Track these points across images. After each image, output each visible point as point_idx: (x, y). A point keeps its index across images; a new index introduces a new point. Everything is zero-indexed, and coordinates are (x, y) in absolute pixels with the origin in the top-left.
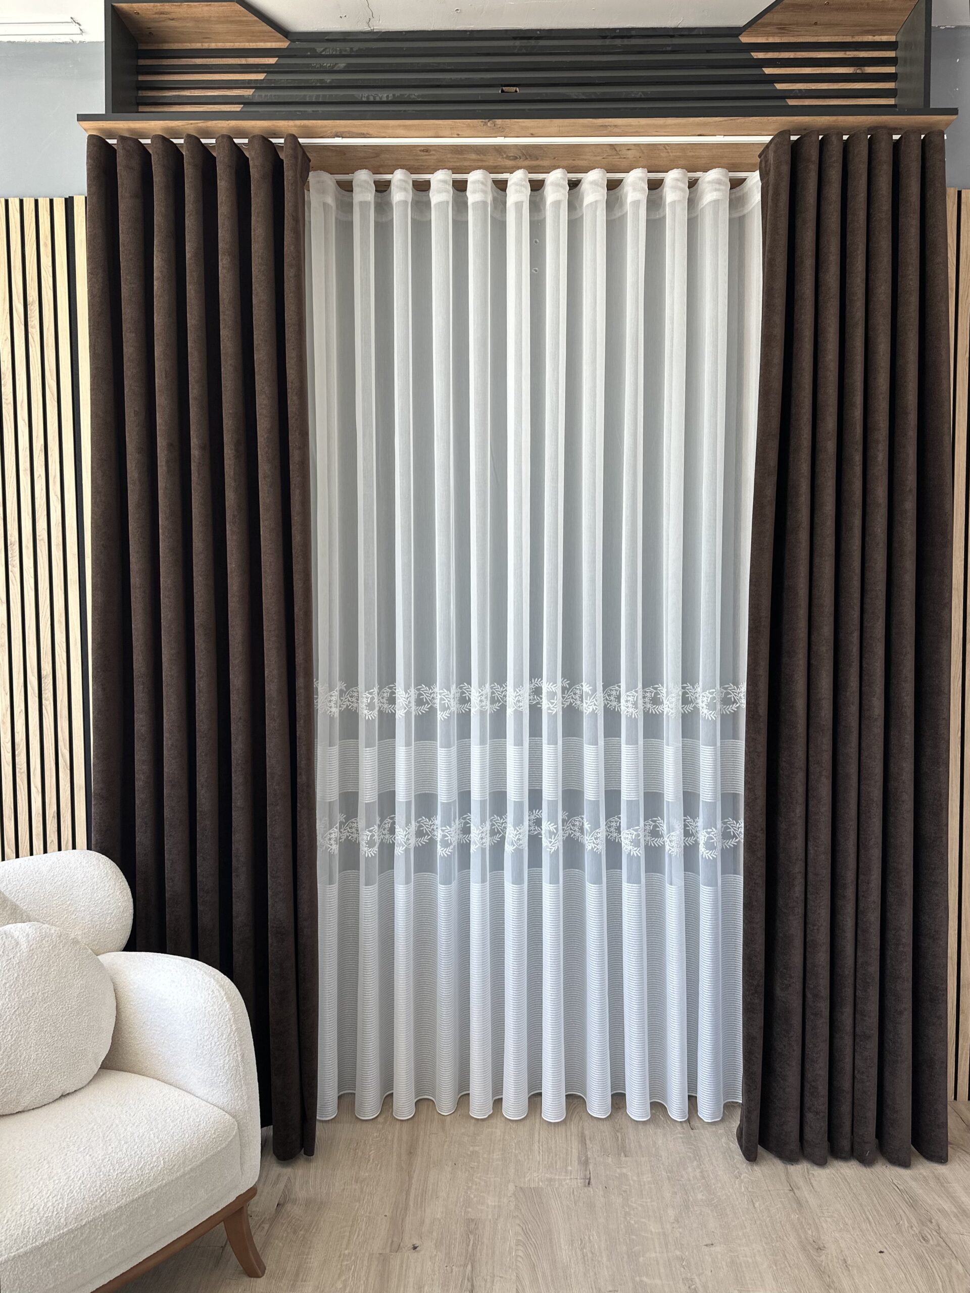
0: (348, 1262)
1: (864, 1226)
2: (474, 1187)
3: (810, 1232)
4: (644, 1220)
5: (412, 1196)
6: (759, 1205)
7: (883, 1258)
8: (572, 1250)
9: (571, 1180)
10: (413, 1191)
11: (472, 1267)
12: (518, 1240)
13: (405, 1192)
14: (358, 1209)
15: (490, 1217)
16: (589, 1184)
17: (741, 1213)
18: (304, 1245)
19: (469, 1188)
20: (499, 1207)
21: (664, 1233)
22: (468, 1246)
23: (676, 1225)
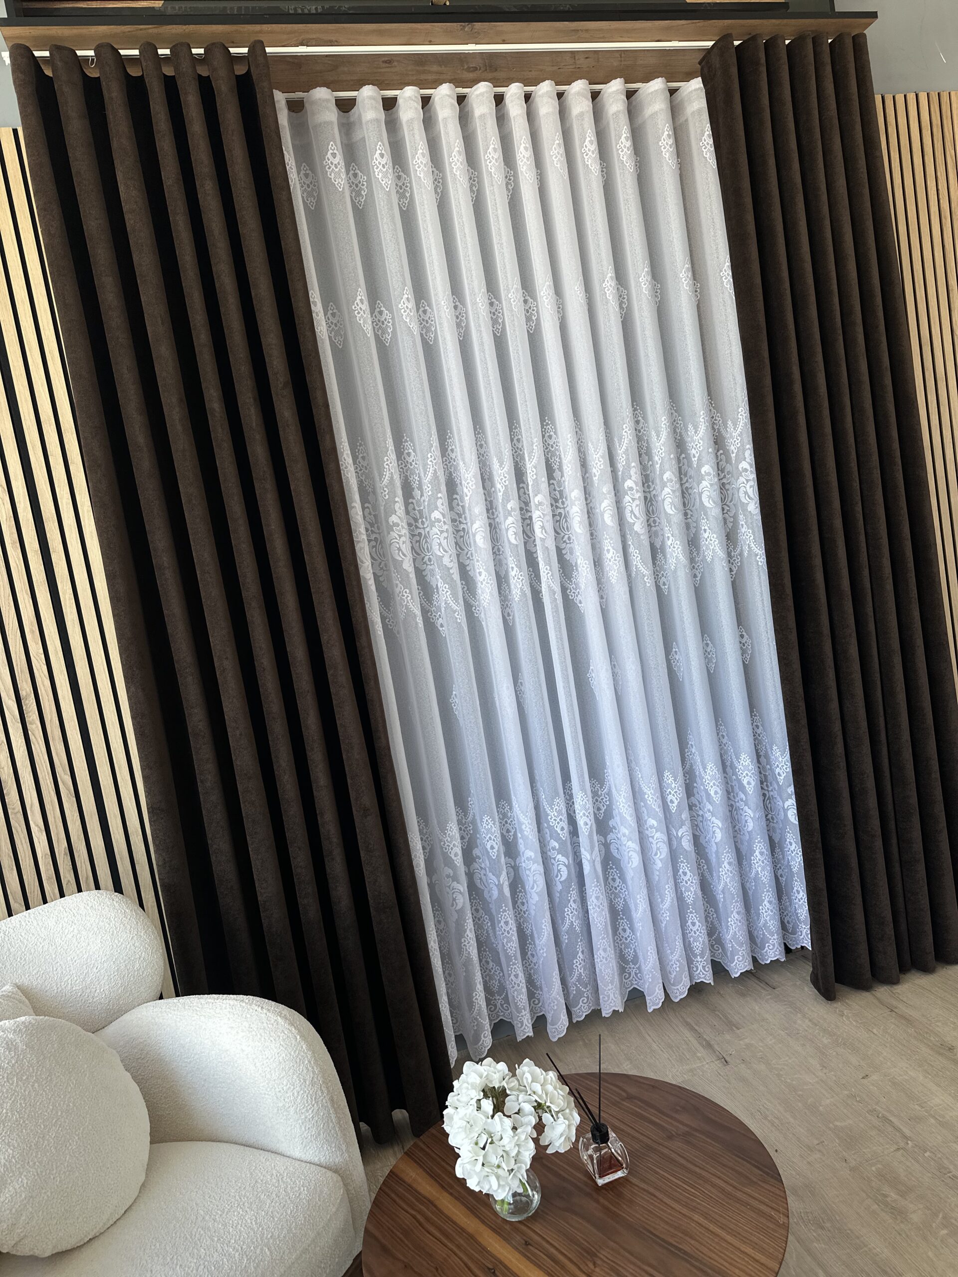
3: (933, 1039)
9: (709, 1065)
16: (726, 1062)
21: (821, 1080)
23: (825, 1071)
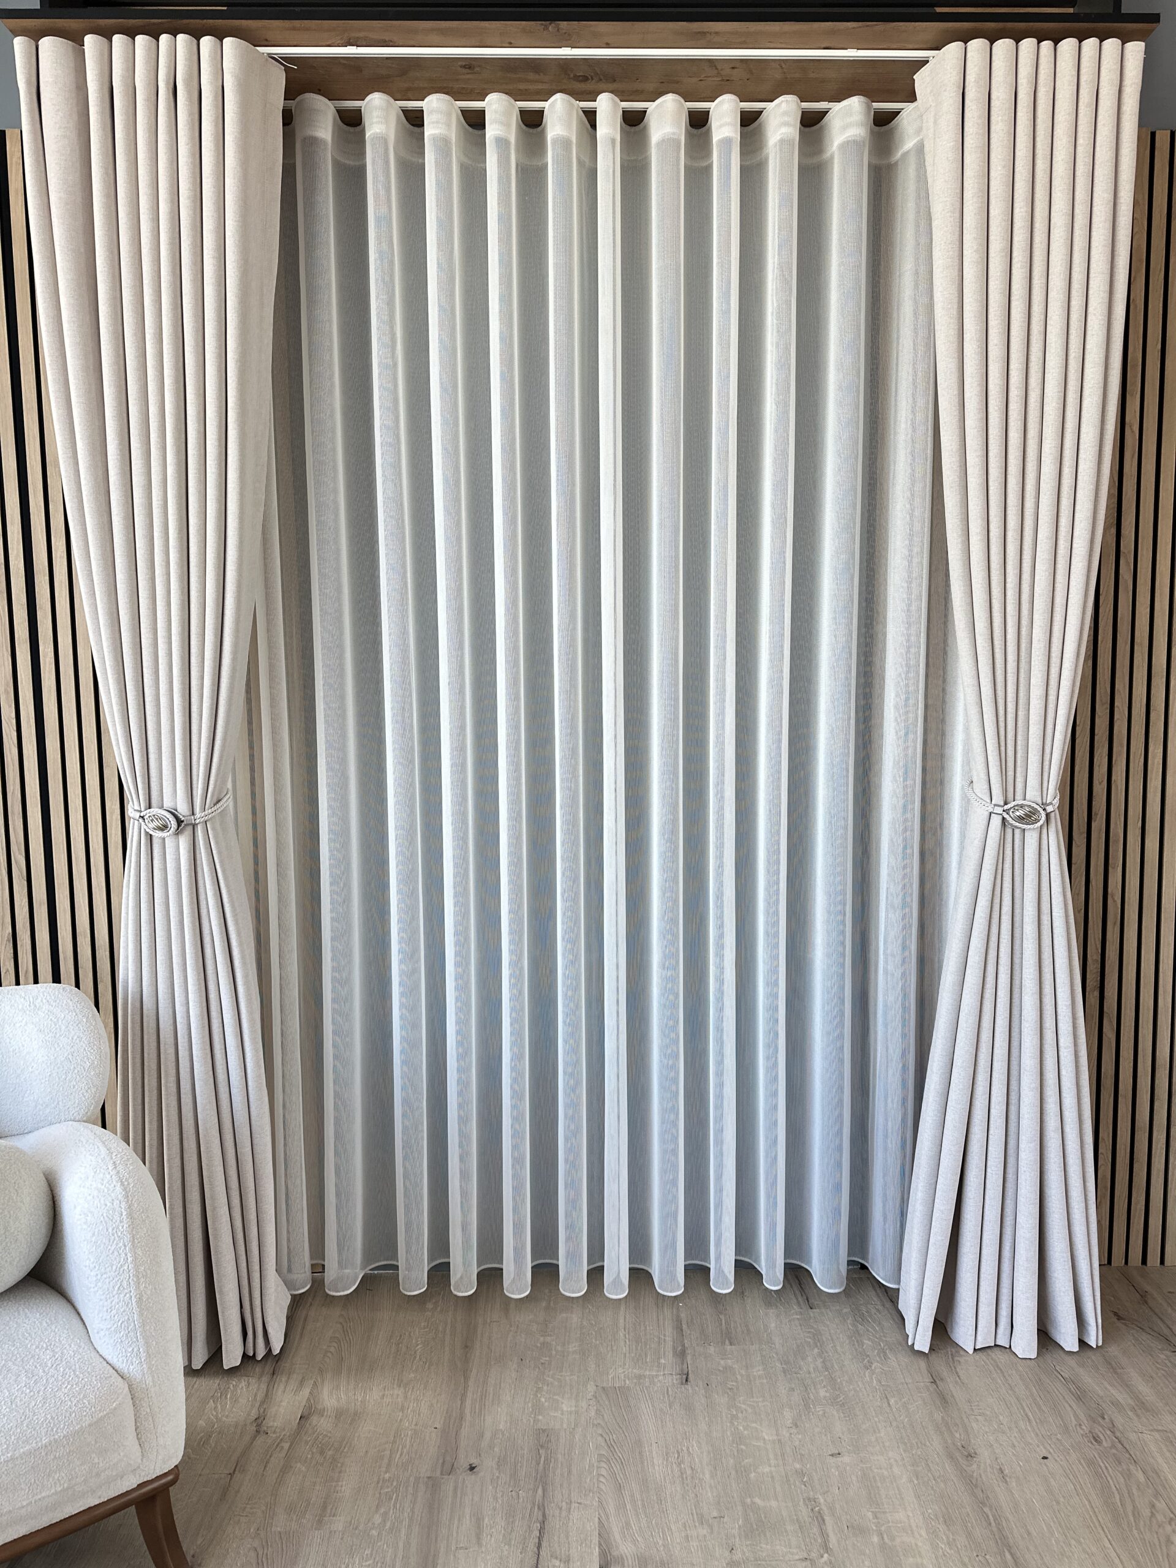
0: (389, 1490)
1: (1022, 1424)
2: (545, 1388)
3: (957, 1435)
4: (754, 1425)
5: (468, 1402)
6: (896, 1402)
7: (1045, 1464)
8: (667, 1466)
9: (665, 1377)
10: (469, 1394)
11: (544, 1491)
12: (600, 1455)
13: (459, 1397)
14: (401, 1420)
15: (565, 1426)
16: (687, 1381)
17: (874, 1414)
18: (333, 1469)
19: (539, 1390)
20: (577, 1412)
21: (779, 1441)
22: (538, 1464)
23: (794, 1430)
